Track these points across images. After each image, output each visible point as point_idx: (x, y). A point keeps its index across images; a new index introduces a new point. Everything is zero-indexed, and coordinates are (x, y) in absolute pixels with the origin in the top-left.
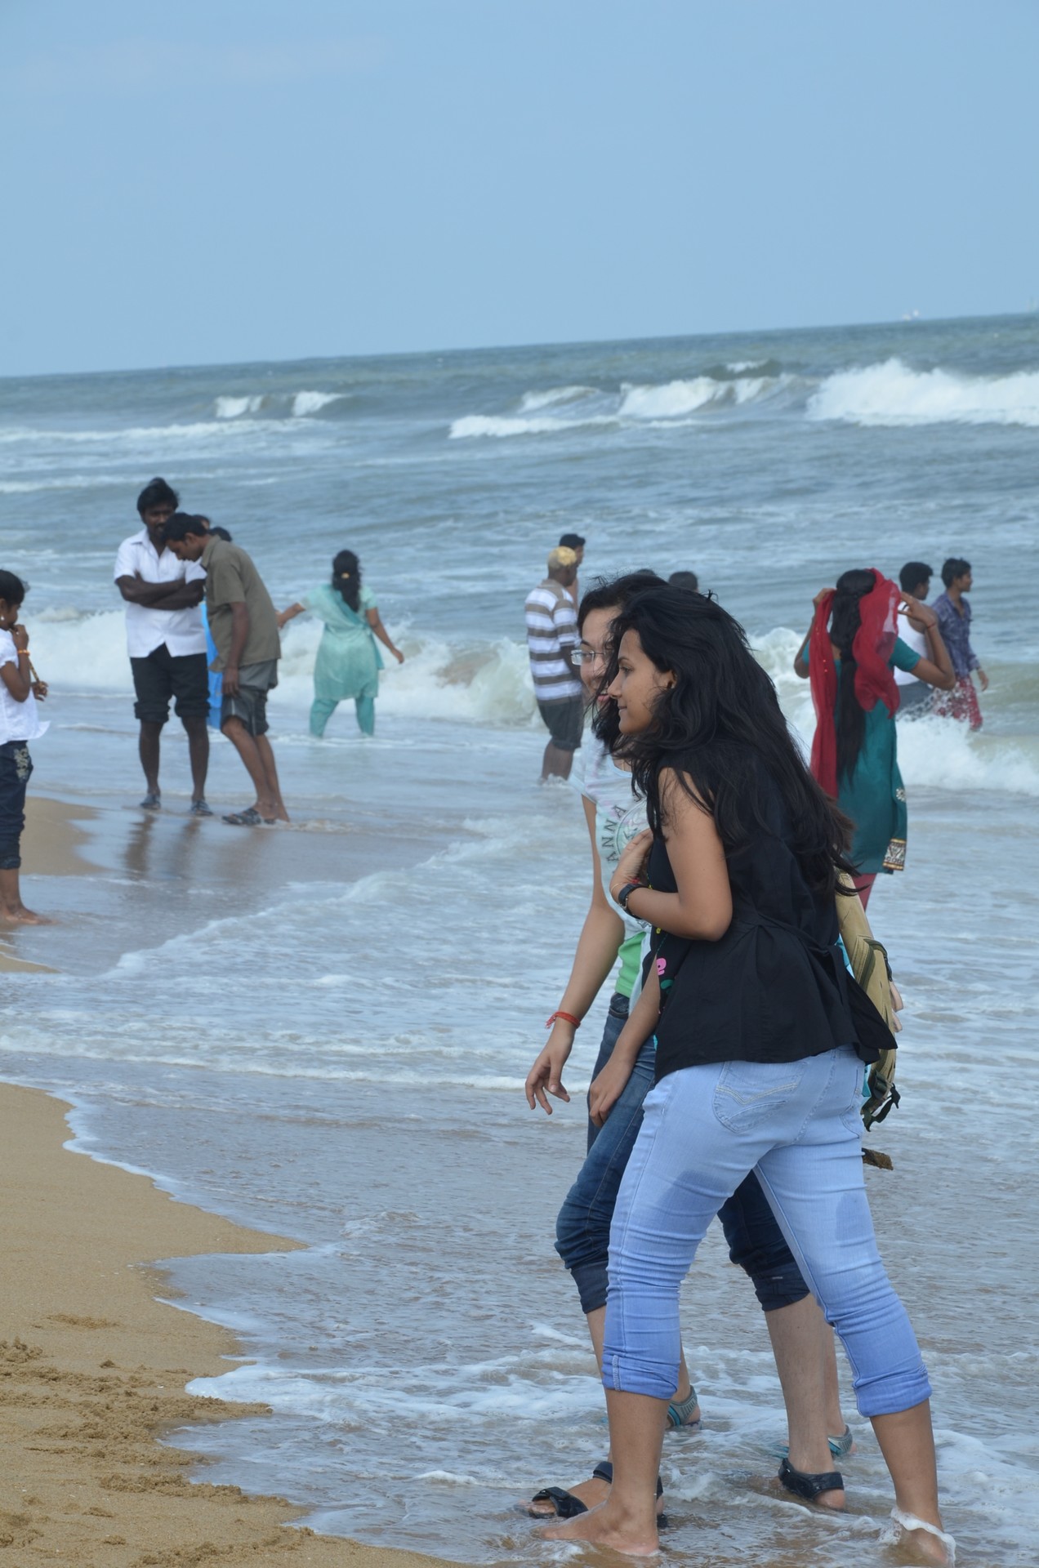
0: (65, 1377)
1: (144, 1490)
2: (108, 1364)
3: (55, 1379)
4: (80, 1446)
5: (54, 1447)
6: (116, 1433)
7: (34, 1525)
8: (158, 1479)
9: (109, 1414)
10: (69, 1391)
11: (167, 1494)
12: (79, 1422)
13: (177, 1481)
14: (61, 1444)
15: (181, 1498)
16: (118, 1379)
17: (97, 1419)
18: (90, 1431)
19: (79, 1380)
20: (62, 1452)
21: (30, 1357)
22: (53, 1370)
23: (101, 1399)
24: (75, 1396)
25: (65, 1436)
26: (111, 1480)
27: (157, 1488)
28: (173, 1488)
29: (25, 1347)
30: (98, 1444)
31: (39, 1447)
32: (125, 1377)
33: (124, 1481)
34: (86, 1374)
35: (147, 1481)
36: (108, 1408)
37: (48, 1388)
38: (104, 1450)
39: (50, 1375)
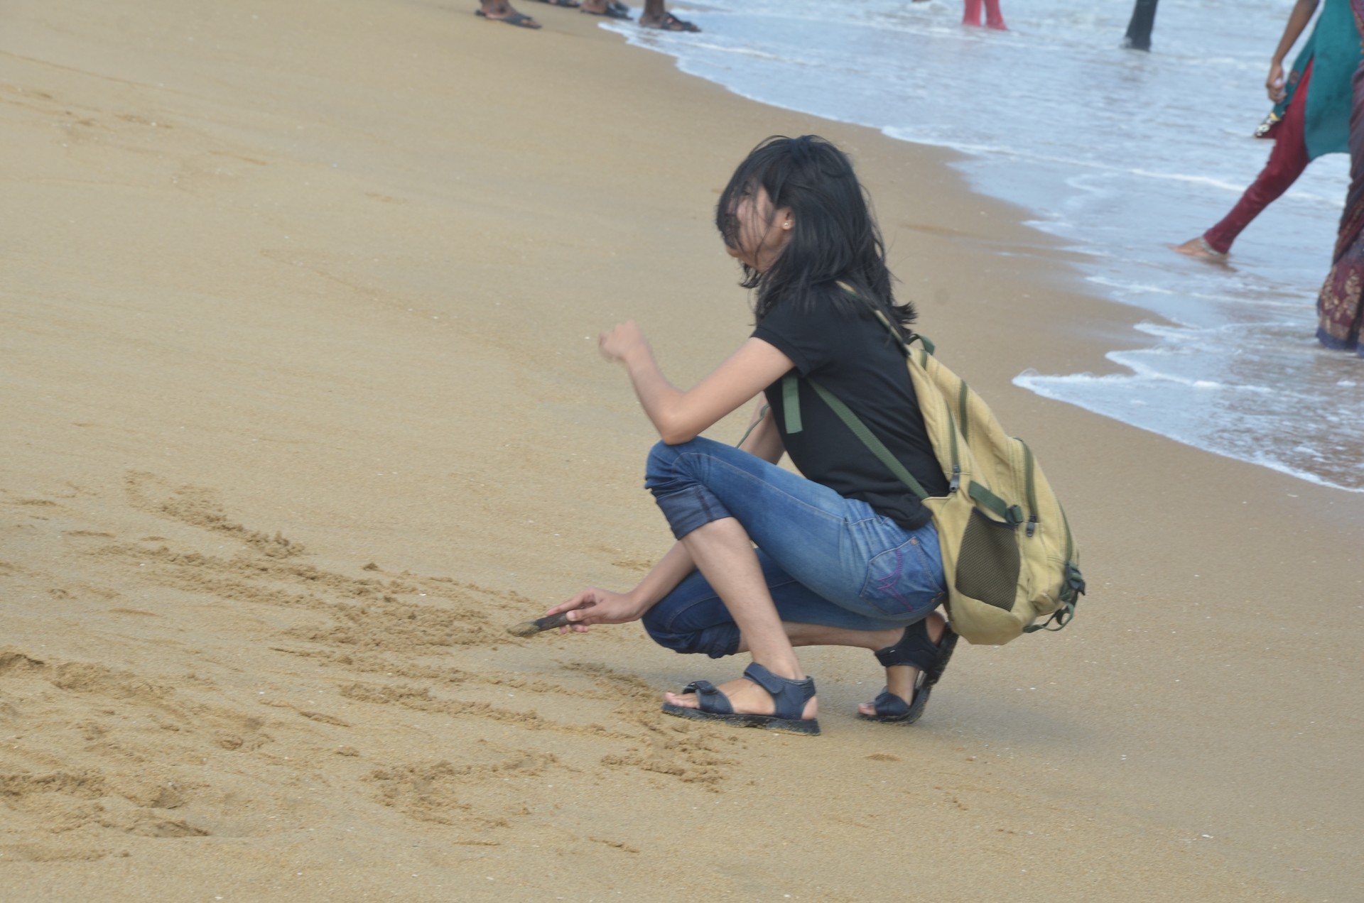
0: (324, 577)
1: (387, 702)
2: (371, 567)
3: (313, 579)
4: (327, 650)
5: (300, 650)
6: (368, 639)
7: (265, 730)
8: (403, 691)
9: (364, 619)
10: (326, 591)
11: (411, 707)
12: (331, 624)
13: (423, 694)
14: (309, 646)
15: (424, 713)
16: (379, 583)
17: (351, 624)
18: (341, 635)
19: (338, 580)
20: (308, 655)
21: (291, 554)
22: (312, 569)
23: (356, 602)
24: (331, 598)
25: (314, 638)
26: (352, 689)
27: (402, 700)
28: (418, 702)
29: (286, 543)
30: (347, 650)
31: (285, 648)
32: (386, 581)
33: (367, 691)
34: (346, 575)
35: (392, 693)
36: (363, 612)
37: (303, 587)
38: (352, 657)
39: (309, 574)
